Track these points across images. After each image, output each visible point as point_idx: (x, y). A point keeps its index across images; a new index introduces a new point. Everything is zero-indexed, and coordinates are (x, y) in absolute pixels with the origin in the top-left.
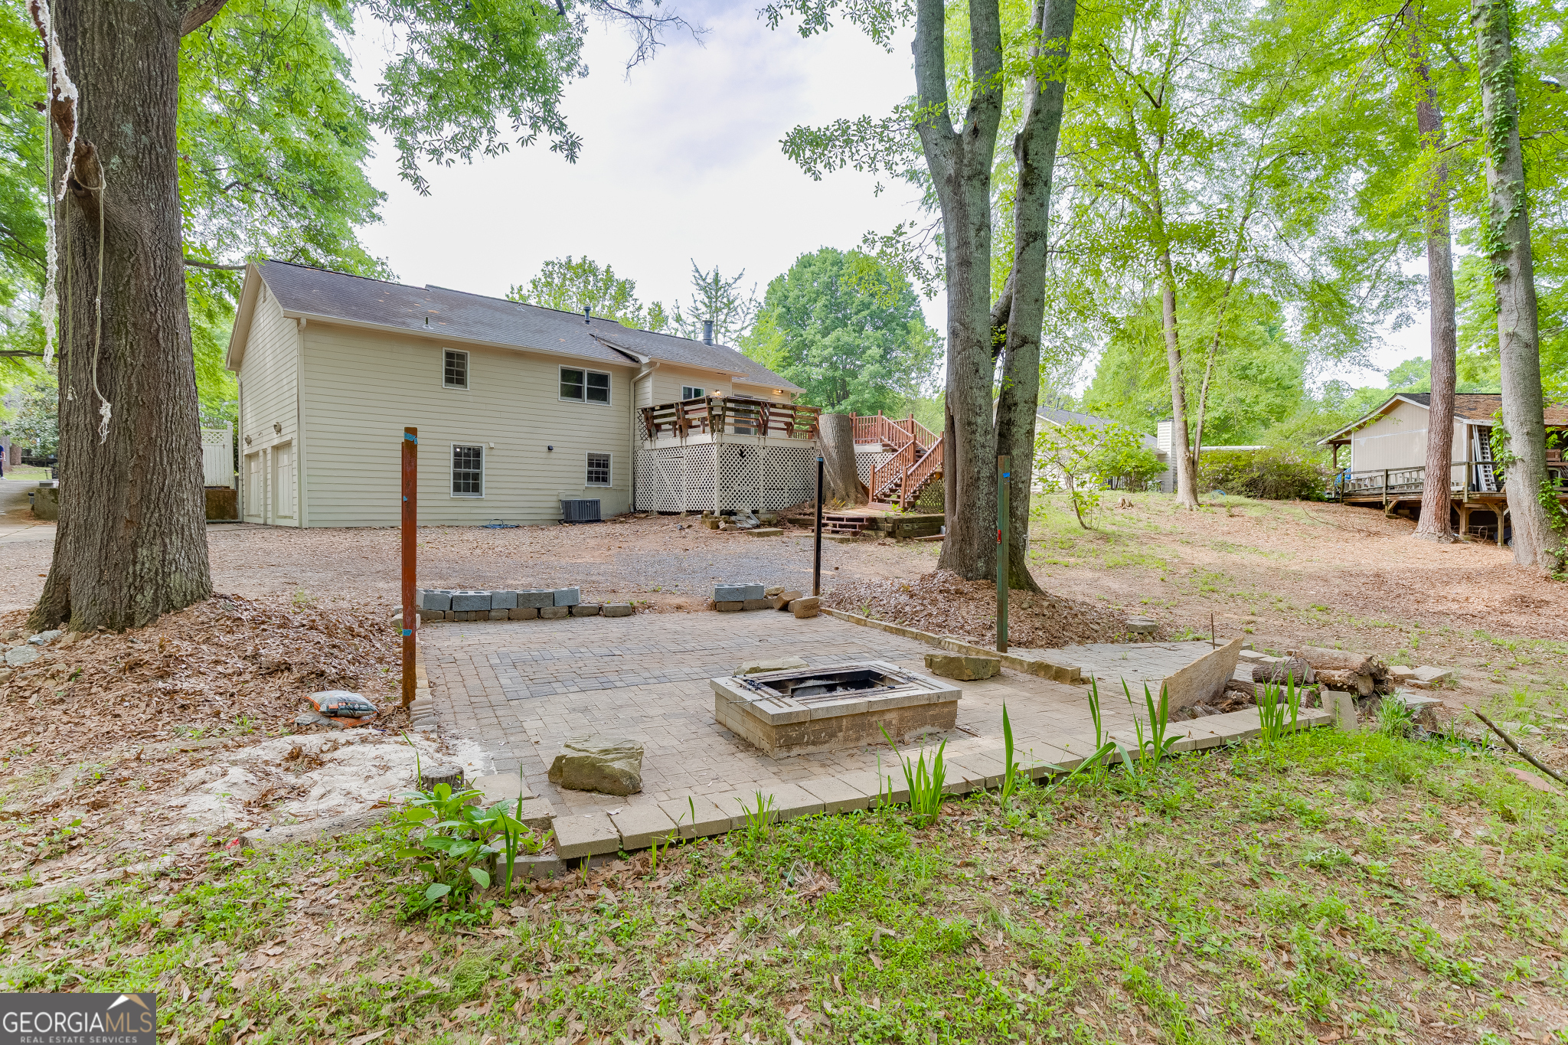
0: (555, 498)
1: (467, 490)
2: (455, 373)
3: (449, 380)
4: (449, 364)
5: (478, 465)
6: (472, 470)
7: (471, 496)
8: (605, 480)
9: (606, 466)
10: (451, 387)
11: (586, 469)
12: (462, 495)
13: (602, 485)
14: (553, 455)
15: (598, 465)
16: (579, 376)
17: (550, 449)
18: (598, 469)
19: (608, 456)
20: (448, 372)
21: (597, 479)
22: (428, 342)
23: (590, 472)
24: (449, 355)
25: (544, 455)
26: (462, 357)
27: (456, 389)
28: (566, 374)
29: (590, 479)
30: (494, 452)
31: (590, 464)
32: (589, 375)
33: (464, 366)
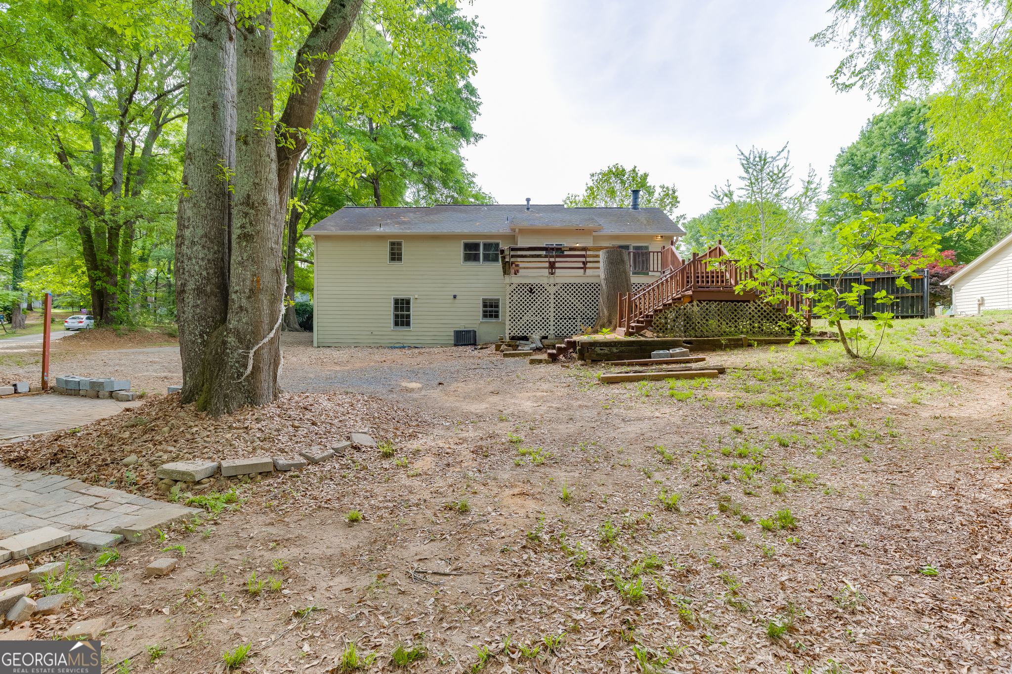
1: (402, 325)
2: (396, 255)
3: (392, 259)
4: (392, 249)
5: (408, 309)
6: (405, 313)
7: (405, 328)
8: (496, 316)
9: (497, 306)
10: (393, 263)
11: (481, 309)
12: (400, 328)
13: (493, 320)
14: (457, 301)
15: (491, 306)
16: (476, 246)
17: (455, 297)
18: (491, 309)
19: (498, 300)
20: (391, 254)
21: (491, 316)
22: (380, 238)
23: (484, 312)
24: (392, 244)
25: (452, 301)
26: (400, 244)
27: (396, 264)
28: (467, 246)
29: (485, 316)
30: (418, 301)
31: (485, 306)
32: (485, 245)
33: (401, 249)
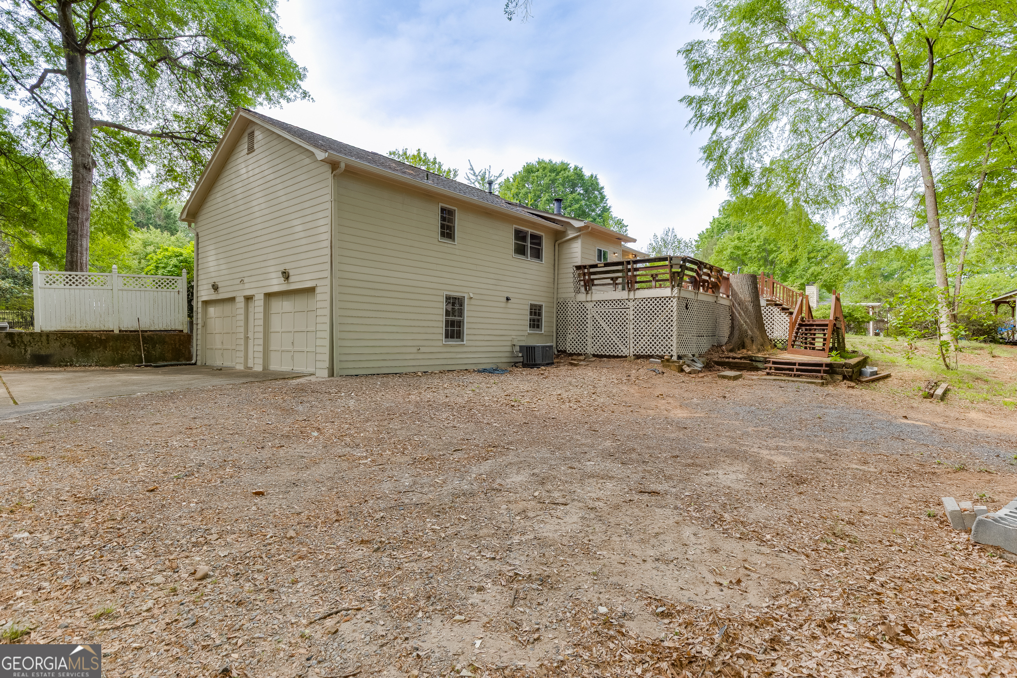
0: (509, 343)
1: (453, 337)
2: (447, 228)
3: (443, 235)
4: (443, 218)
5: (461, 313)
6: (457, 318)
7: (456, 342)
8: (538, 327)
9: (540, 314)
10: (444, 240)
11: (528, 317)
12: (450, 342)
13: (538, 331)
14: (510, 305)
15: (536, 314)
16: (525, 236)
17: (508, 299)
18: (535, 317)
19: (541, 305)
20: (442, 226)
21: (535, 326)
22: (431, 196)
23: (530, 320)
24: (443, 210)
25: (503, 305)
26: (452, 213)
27: (448, 243)
29: (530, 326)
30: (473, 302)
31: (531, 313)
32: (531, 235)
33: (453, 221)
